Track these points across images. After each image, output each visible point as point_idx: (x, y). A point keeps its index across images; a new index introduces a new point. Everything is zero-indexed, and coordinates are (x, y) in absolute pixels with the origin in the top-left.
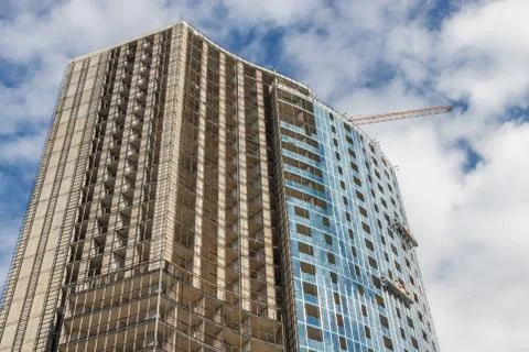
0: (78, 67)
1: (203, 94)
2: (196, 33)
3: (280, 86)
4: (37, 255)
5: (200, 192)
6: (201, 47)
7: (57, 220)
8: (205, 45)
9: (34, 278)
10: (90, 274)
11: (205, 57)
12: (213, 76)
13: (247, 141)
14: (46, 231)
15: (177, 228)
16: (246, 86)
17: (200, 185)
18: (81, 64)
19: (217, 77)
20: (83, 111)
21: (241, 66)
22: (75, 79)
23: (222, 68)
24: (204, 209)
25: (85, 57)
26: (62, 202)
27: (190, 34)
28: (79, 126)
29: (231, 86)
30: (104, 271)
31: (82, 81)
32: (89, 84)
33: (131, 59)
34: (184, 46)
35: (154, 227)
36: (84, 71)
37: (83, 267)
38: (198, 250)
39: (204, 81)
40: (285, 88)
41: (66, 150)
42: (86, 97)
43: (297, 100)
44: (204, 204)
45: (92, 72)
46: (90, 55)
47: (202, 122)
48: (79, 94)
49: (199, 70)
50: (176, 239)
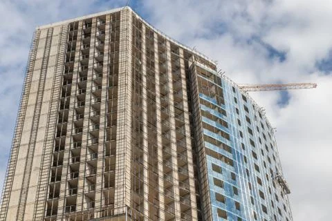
0: (44, 35)
1: (144, 68)
2: (137, 17)
3: (198, 64)
4: (22, 189)
5: (146, 150)
6: (141, 28)
7: (37, 162)
8: (144, 27)
9: (22, 208)
10: (67, 210)
11: (144, 37)
12: (150, 53)
13: (175, 108)
14: (28, 170)
15: (132, 179)
16: (173, 62)
17: (145, 144)
18: (46, 32)
19: (153, 53)
20: (50, 73)
21: (168, 44)
22: (42, 44)
23: (156, 46)
24: (149, 164)
25: (49, 26)
26: (39, 148)
27: (134, 17)
28: (49, 85)
29: (163, 61)
30: (78, 208)
31: (48, 47)
32: (54, 50)
33: (87, 34)
34: (130, 28)
35: (116, 178)
36: (49, 38)
37: (61, 204)
38: (146, 197)
39: (144, 57)
40: (202, 66)
41: (39, 104)
42: (52, 61)
43: (210, 75)
44: (149, 159)
45: (55, 40)
46: (53, 25)
47: (144, 91)
48: (46, 59)
49: (141, 48)
50: (132, 188)
